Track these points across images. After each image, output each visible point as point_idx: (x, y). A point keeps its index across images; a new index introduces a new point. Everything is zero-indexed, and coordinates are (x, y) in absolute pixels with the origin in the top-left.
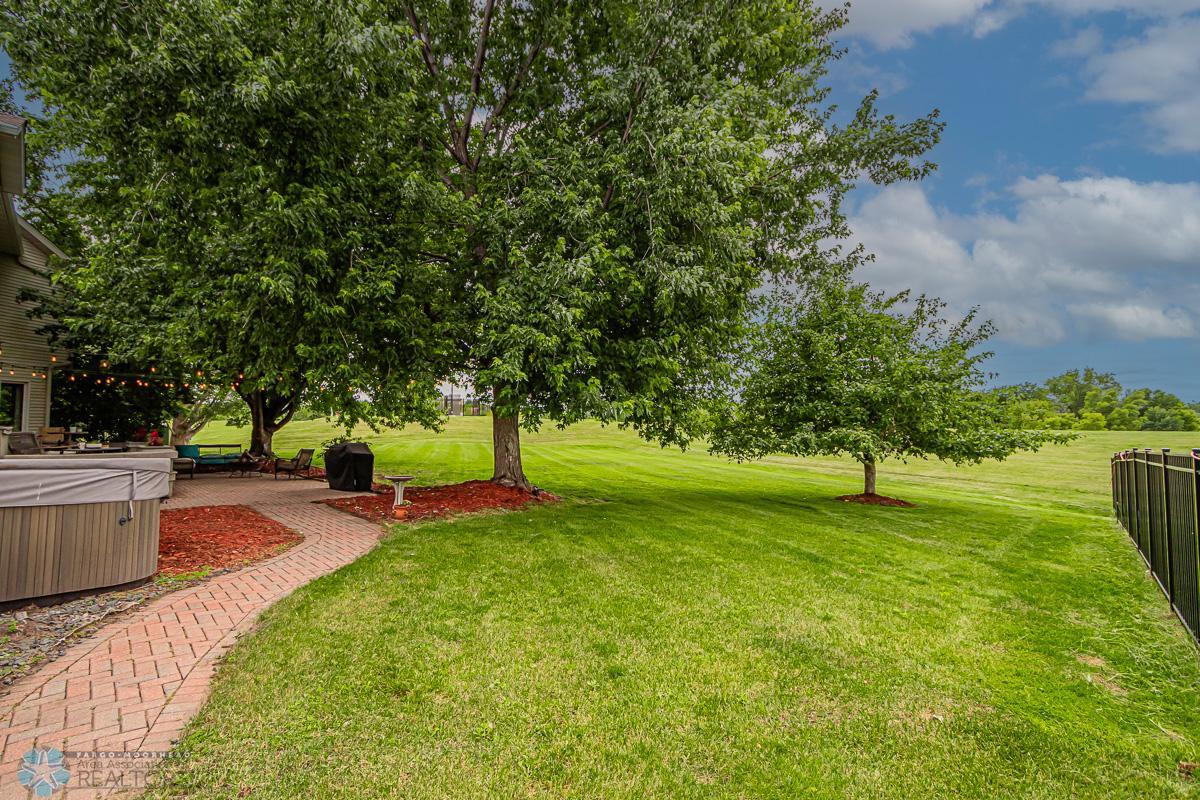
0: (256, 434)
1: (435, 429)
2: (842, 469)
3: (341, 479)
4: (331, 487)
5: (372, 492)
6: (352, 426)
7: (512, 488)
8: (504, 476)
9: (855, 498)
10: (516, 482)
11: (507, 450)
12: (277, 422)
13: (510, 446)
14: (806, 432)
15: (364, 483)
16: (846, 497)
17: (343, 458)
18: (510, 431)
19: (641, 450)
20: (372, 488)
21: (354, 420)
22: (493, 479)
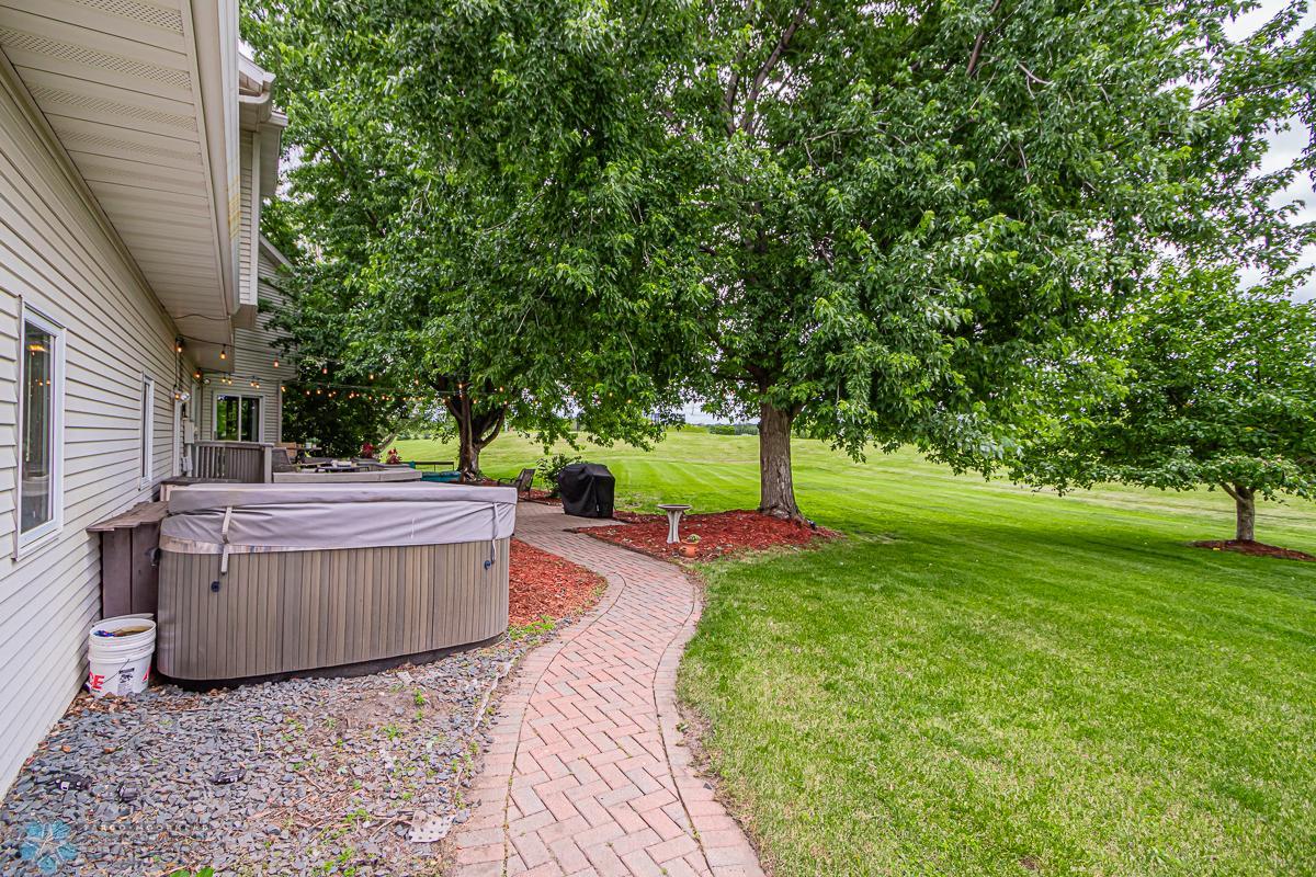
0: (464, 450)
1: (644, 447)
2: (1136, 502)
3: (581, 504)
4: (567, 512)
5: (615, 519)
6: (552, 443)
7: (787, 520)
8: (776, 507)
9: (1227, 544)
10: (789, 513)
11: (779, 475)
12: (483, 438)
13: (783, 470)
14: (1182, 458)
15: (606, 511)
16: (1214, 544)
17: (583, 480)
18: (782, 453)
19: (853, 472)
20: (614, 516)
21: (553, 436)
22: (761, 510)
